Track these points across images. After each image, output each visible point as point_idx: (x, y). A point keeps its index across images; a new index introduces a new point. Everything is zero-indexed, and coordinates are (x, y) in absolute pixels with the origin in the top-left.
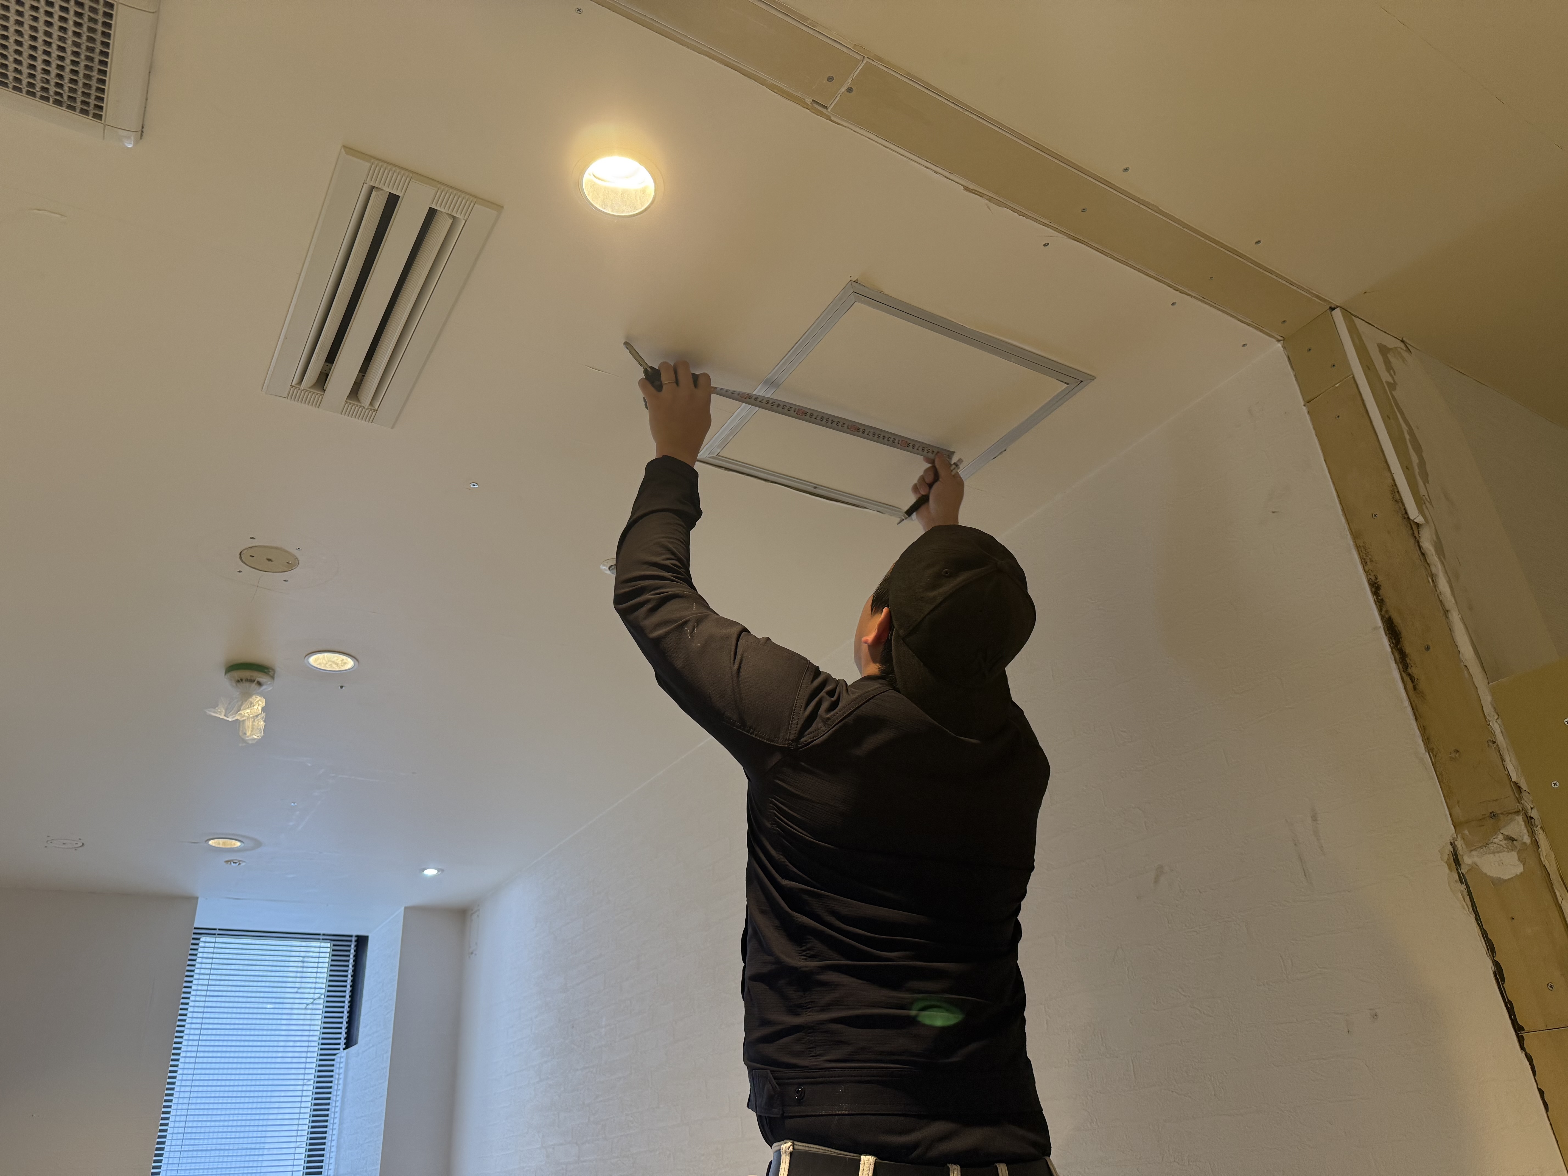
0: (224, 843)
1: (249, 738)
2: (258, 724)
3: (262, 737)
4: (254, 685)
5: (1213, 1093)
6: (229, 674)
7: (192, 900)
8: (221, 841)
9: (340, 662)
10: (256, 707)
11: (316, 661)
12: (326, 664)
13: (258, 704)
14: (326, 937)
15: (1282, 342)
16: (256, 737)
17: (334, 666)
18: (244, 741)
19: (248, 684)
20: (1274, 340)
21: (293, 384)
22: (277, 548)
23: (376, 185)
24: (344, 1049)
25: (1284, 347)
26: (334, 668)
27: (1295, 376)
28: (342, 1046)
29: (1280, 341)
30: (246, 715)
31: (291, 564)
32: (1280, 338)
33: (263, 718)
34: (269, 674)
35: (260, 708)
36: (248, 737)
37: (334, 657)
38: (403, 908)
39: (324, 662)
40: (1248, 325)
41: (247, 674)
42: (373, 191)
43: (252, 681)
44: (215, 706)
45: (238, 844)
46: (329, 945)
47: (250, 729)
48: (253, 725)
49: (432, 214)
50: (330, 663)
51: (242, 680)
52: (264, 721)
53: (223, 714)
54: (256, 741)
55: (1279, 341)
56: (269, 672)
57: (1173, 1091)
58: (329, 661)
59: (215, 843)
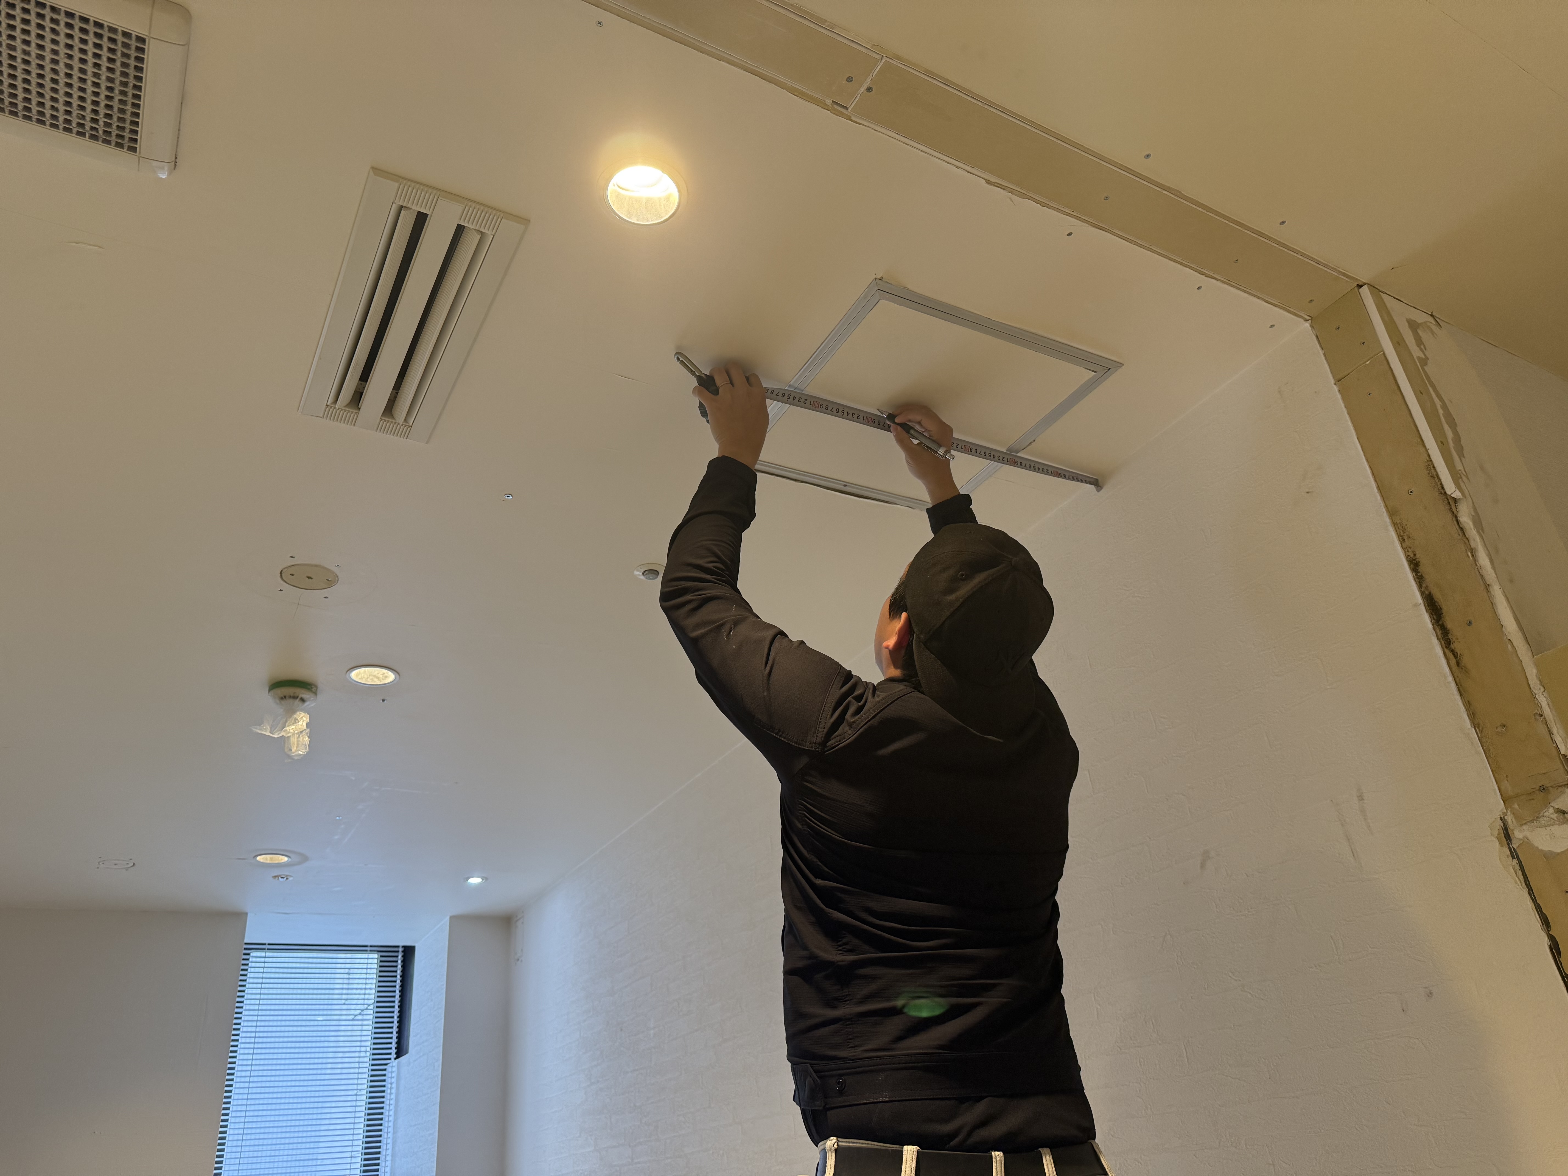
0: (271, 859)
1: (295, 754)
2: (303, 739)
3: (308, 753)
4: (297, 702)
5: (1268, 1077)
6: (272, 692)
7: (241, 916)
8: (268, 856)
9: (381, 676)
10: (300, 723)
11: (357, 675)
12: (368, 678)
13: (302, 720)
14: (374, 948)
15: (1310, 321)
16: (301, 753)
17: (376, 680)
18: (289, 757)
19: (291, 701)
20: (1302, 320)
21: (328, 404)
22: (316, 566)
23: (405, 205)
24: (395, 1059)
25: (1312, 326)
26: (375, 682)
27: (1324, 355)
28: (394, 1056)
29: (1308, 320)
30: (292, 731)
31: (331, 581)
32: (1309, 318)
33: (307, 733)
34: (312, 691)
35: (304, 724)
36: (293, 753)
37: (375, 671)
38: (448, 918)
39: (366, 676)
40: (1275, 305)
41: (290, 691)
42: (402, 211)
43: (295, 697)
44: (260, 723)
45: (285, 859)
46: (376, 956)
47: (296, 745)
48: (298, 741)
49: (460, 230)
50: (371, 677)
51: (285, 697)
52: (309, 737)
53: (268, 731)
54: (302, 756)
55: (1306, 320)
56: (312, 688)
57: (1227, 1076)
58: (370, 675)
59: (263, 859)
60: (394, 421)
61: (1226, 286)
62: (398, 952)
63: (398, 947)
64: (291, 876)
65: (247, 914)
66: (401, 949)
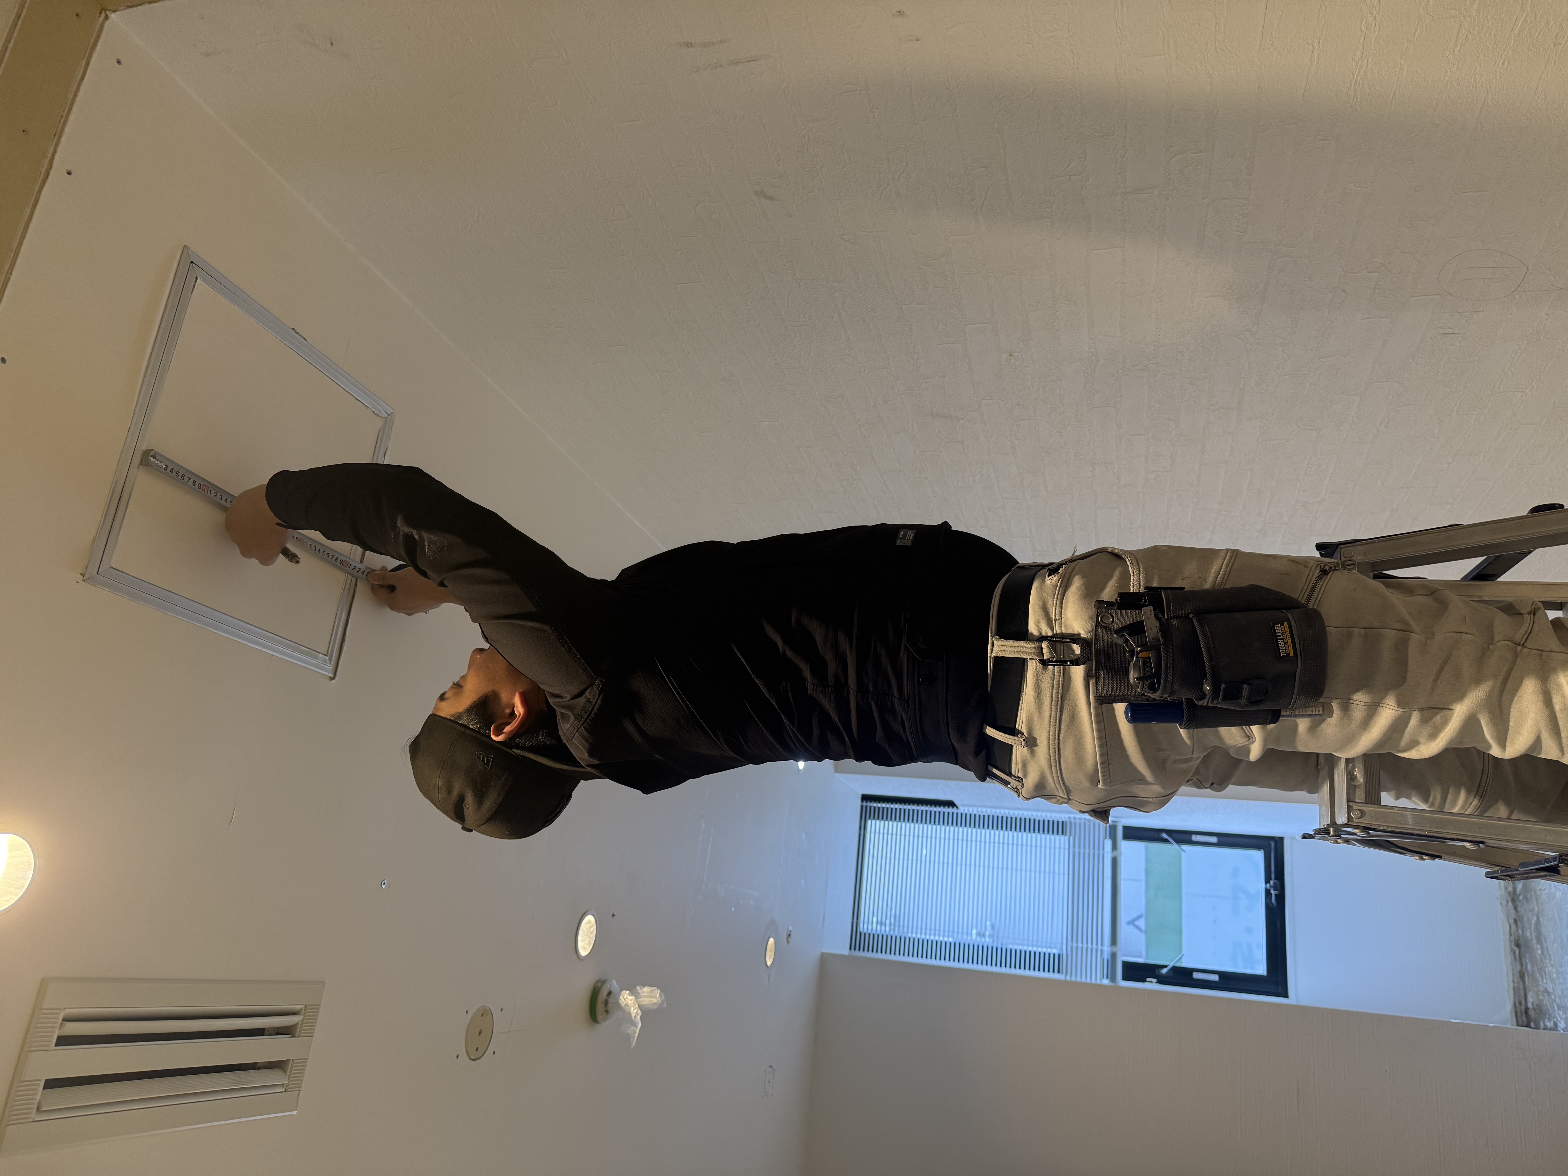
0: (771, 951)
1: (659, 999)
2: (646, 993)
3: (659, 988)
4: (611, 1000)
6: (600, 1022)
7: (824, 959)
8: (768, 954)
9: (588, 925)
10: (629, 1002)
11: (585, 949)
12: (589, 937)
13: (626, 999)
14: (863, 828)
15: (108, 13)
16: (658, 994)
19: (610, 1006)
21: (283, 1090)
22: (467, 1031)
24: (957, 808)
25: (114, 11)
26: (593, 930)
27: (150, 2)
28: (955, 810)
29: (107, 15)
30: (635, 1011)
31: (485, 1013)
32: (103, 15)
33: (641, 988)
34: (601, 987)
35: (631, 998)
36: (658, 1001)
38: (837, 775)
39: (588, 939)
40: (88, 64)
41: (600, 1007)
42: (43, 1109)
43: (606, 1003)
44: (628, 1037)
45: (771, 940)
46: (869, 822)
47: (651, 999)
48: (647, 997)
50: (589, 934)
51: (606, 1011)
52: (644, 986)
53: (636, 1029)
54: (662, 993)
55: (107, 17)
56: (598, 986)
58: (587, 935)
59: (770, 959)
60: (300, 1023)
61: (63, 139)
62: (866, 807)
63: (862, 806)
64: (788, 928)
65: (822, 954)
66: (864, 804)
